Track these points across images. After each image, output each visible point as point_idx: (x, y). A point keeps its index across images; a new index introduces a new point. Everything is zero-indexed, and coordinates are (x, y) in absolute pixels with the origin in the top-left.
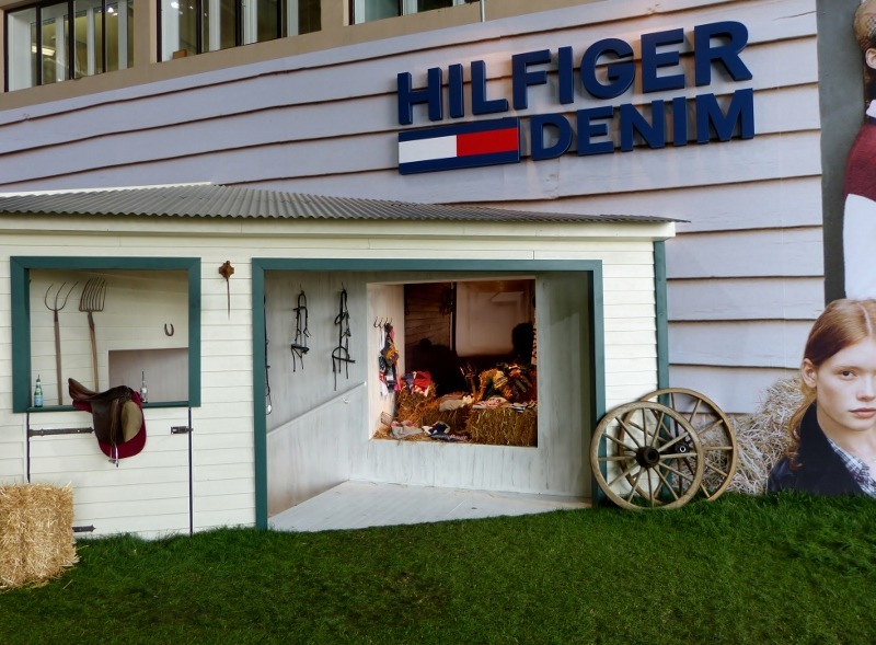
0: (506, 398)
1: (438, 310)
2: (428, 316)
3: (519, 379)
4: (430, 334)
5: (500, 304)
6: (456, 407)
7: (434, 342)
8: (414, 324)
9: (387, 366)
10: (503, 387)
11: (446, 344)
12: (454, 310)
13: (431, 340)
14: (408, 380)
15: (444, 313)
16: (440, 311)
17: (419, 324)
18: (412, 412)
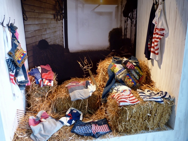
0: (128, 86)
1: (52, 17)
2: (44, 21)
3: (135, 70)
4: (46, 36)
5: (100, 14)
6: (85, 96)
7: (51, 42)
8: (32, 28)
9: (16, 67)
10: (125, 77)
11: (60, 43)
12: (65, 17)
13: (48, 41)
14: (36, 75)
15: (57, 20)
16: (55, 18)
17: (37, 28)
18: (43, 101)
